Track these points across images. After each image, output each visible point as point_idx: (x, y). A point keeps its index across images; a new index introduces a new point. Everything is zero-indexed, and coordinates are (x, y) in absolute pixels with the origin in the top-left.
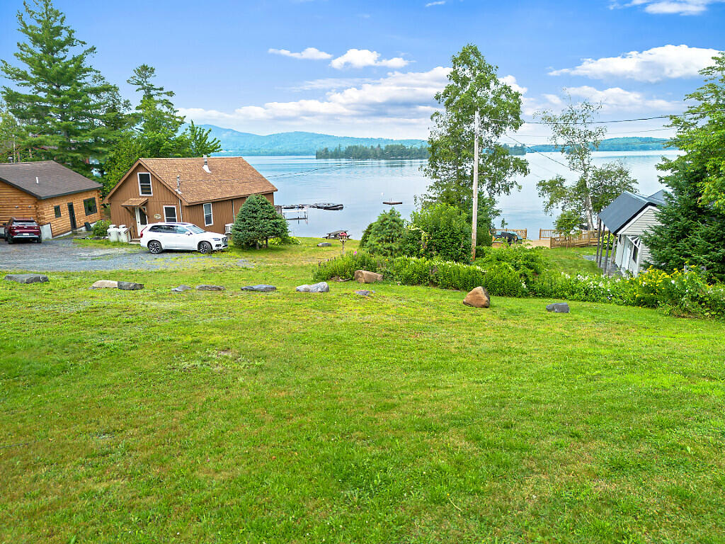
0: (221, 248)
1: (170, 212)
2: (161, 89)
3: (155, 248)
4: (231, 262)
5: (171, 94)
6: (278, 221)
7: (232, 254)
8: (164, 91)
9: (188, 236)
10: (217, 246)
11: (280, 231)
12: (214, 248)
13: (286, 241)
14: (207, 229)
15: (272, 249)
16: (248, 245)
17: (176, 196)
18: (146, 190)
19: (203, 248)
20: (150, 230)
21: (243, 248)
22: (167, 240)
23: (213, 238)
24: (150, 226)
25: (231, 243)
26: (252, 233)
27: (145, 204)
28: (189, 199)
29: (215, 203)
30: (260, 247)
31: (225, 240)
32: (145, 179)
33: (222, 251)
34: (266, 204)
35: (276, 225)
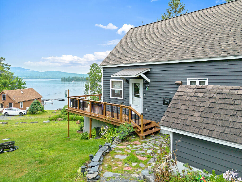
0: (25, 114)
1: (11, 105)
2: (7, 64)
3: (7, 114)
4: (28, 117)
5: (10, 66)
6: (41, 107)
7: (28, 115)
8: (8, 65)
9: (16, 111)
10: (24, 113)
11: (42, 109)
12: (23, 114)
13: (43, 112)
14: (21, 109)
15: (39, 114)
16: (33, 113)
17: (13, 100)
18: (4, 99)
19: (20, 114)
20: (5, 110)
21: (31, 114)
22: (10, 112)
23: (23, 111)
24: (5, 109)
25: (28, 112)
26: (34, 110)
27: (3, 102)
28: (17, 101)
29: (23, 102)
30: (36, 113)
31: (26, 112)
32: (4, 96)
33: (26, 115)
34: (39, 102)
35: (41, 108)
